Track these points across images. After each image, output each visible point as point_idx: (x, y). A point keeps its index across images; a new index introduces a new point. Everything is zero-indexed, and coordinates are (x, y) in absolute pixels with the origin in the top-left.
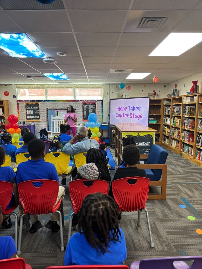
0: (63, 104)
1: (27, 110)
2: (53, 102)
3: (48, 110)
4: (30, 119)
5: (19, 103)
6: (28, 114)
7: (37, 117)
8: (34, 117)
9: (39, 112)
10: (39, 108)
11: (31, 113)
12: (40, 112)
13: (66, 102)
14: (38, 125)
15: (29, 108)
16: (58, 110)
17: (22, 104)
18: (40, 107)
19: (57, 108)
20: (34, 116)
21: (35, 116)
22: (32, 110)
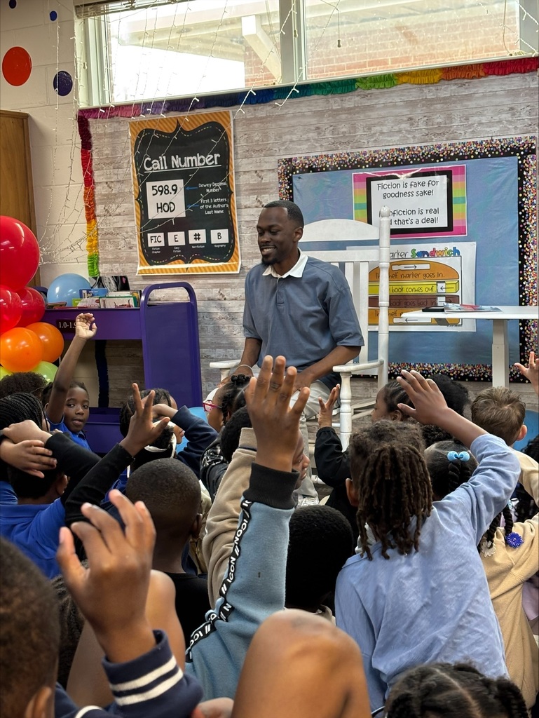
0: (419, 112)
1: (149, 185)
2: (335, 102)
3: (294, 170)
4: (166, 254)
5: (96, 127)
6: (153, 214)
7: (214, 240)
8: (197, 237)
9: (226, 193)
10: (225, 159)
11: (170, 207)
12: (234, 197)
13: (449, 89)
14: (221, 307)
15: (158, 165)
16: (374, 165)
17: (112, 135)
18: (232, 155)
19: (369, 148)
20: (192, 233)
21: (202, 232)
22: (180, 183)
